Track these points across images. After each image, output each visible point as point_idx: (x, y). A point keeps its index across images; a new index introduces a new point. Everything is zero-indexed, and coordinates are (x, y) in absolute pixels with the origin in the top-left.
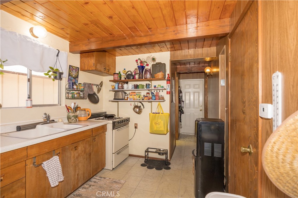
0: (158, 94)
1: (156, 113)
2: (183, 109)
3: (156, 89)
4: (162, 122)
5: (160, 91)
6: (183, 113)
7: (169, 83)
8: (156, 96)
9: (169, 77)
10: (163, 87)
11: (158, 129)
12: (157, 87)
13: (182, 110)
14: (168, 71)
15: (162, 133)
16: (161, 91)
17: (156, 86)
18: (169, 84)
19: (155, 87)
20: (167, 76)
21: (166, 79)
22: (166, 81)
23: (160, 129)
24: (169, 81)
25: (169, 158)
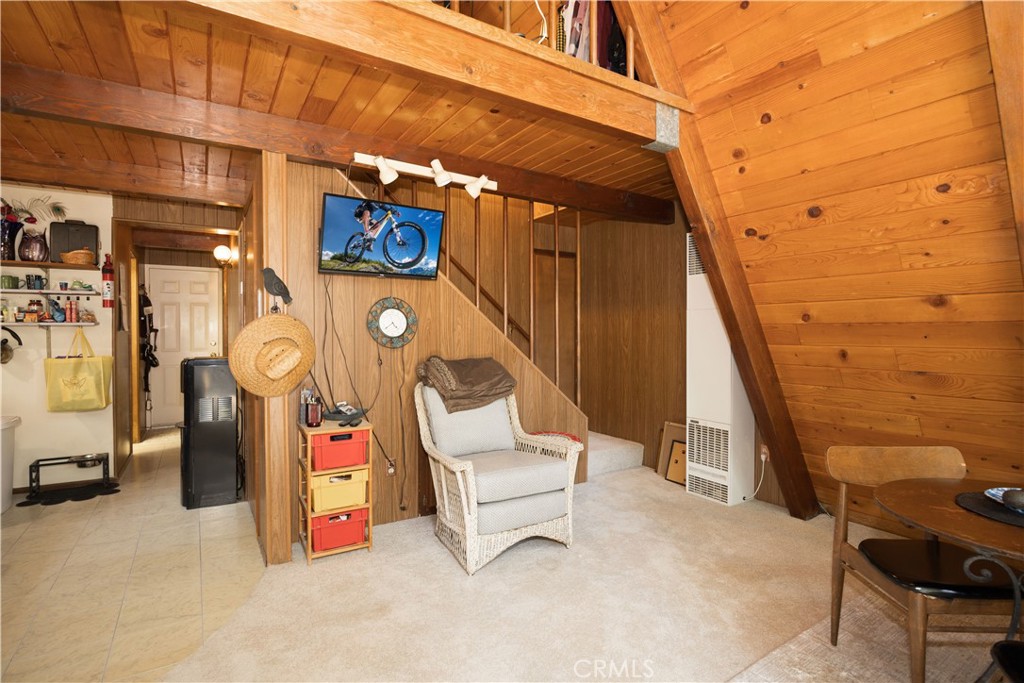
0: (74, 307)
1: (70, 357)
2: (154, 353)
3: (68, 292)
4: (91, 380)
5: (78, 299)
6: (156, 365)
7: (111, 279)
8: (68, 313)
9: (108, 263)
10: (90, 288)
11: (77, 398)
12: (69, 286)
13: (152, 356)
14: (106, 246)
15: (90, 407)
16: (83, 299)
17: (66, 284)
18: (109, 282)
19: (64, 286)
20: (102, 260)
21: (101, 267)
22: (99, 273)
23: (86, 397)
24: (109, 271)
25: (112, 474)
